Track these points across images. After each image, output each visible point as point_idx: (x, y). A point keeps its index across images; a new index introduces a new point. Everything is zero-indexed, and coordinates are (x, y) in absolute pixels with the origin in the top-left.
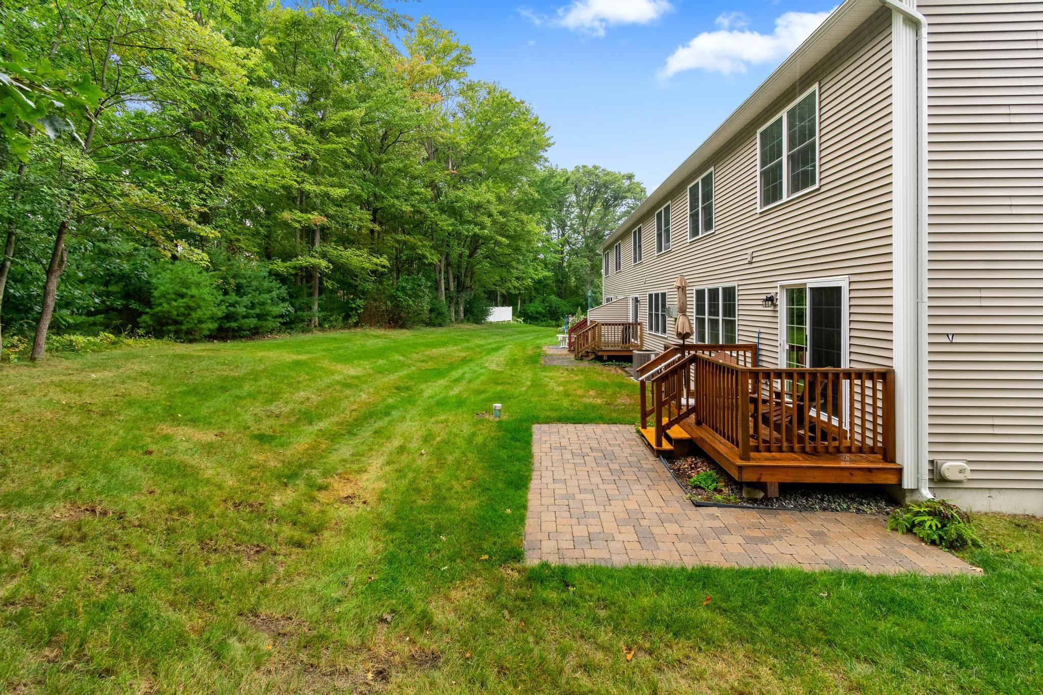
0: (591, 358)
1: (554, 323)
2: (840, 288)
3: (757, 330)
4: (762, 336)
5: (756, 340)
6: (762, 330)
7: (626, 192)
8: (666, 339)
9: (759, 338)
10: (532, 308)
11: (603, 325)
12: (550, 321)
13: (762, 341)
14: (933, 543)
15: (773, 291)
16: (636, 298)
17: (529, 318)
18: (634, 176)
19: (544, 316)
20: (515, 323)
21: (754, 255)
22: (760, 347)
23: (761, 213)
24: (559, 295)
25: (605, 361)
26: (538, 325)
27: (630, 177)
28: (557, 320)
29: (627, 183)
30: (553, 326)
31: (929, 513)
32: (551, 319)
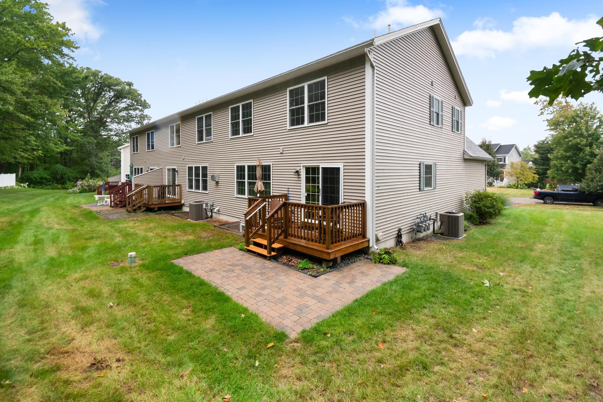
0: (142, 210)
1: (60, 186)
2: (339, 168)
3: (287, 187)
4: (289, 190)
5: (287, 192)
6: (290, 187)
7: (127, 94)
8: (208, 194)
9: (288, 191)
10: (36, 174)
11: (154, 187)
12: (56, 185)
13: (290, 192)
14: (389, 264)
15: (298, 168)
16: (174, 170)
17: (33, 183)
18: (133, 84)
19: (49, 181)
20: (20, 188)
21: (284, 149)
22: (290, 195)
23: (289, 130)
24: (65, 164)
25: (156, 211)
26: (43, 188)
27: (130, 84)
28: (63, 183)
29: (127, 87)
30: (59, 189)
31: (385, 253)
32: (57, 184)
